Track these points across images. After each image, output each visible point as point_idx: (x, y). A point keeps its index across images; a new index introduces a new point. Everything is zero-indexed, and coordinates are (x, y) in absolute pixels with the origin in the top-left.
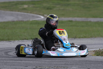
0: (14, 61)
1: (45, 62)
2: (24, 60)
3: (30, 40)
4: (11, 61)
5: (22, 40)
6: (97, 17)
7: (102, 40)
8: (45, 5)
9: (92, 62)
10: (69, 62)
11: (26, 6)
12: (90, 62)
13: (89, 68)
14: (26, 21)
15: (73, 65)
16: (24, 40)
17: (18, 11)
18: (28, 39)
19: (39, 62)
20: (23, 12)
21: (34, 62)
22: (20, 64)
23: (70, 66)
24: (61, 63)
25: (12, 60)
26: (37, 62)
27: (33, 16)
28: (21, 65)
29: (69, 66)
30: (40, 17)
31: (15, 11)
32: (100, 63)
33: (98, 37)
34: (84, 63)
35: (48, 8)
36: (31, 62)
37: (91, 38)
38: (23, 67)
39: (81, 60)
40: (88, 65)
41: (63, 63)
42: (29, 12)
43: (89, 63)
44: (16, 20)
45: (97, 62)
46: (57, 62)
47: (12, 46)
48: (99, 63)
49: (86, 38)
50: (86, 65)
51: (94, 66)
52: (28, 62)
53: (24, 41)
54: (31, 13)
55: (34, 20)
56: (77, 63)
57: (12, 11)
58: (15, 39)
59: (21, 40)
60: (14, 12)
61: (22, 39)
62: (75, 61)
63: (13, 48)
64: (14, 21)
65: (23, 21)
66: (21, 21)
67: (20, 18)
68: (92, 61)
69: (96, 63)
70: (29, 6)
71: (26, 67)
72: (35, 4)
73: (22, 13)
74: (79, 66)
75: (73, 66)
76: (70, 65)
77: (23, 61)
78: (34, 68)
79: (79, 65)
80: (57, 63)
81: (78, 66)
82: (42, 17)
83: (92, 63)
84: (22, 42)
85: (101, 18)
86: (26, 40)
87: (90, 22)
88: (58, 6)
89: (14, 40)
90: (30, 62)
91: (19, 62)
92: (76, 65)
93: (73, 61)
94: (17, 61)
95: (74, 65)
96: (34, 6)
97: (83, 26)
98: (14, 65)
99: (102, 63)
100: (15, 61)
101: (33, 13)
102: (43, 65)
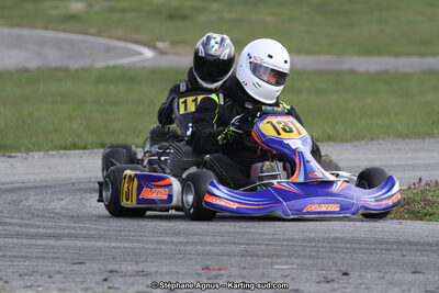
0: (25, 241)
1: (158, 243)
2: (70, 236)
3: (96, 151)
4: (15, 240)
5: (62, 152)
6: (379, 53)
7: (399, 149)
9: (358, 246)
10: (259, 244)
12: (348, 245)
13: (344, 270)
14: (77, 70)
15: (278, 256)
16: (68, 152)
17: (46, 28)
18: (85, 148)
19: (135, 245)
20: (64, 31)
21: (113, 245)
22: (51, 255)
23: (266, 260)
24: (228, 248)
25: (18, 235)
26: (126, 245)
27: (108, 49)
28: (56, 258)
29: (262, 260)
30: (140, 54)
31: (34, 27)
32: (395, 247)
33: (383, 139)
34: (324, 247)
35: (171, 17)
36: (99, 244)
37: (356, 143)
38: (66, 268)
39: (313, 235)
40: (342, 255)
41: (236, 249)
42: (92, 31)
43: (346, 248)
44: (33, 64)
45: (381, 243)
46: (211, 243)
47: (16, 178)
48: (389, 246)
49: (331, 143)
50: (331, 257)
51: (366, 261)
52: (87, 244)
53: (68, 157)
54: (99, 34)
55: (112, 63)
56: (296, 249)
57: (19, 25)
58: (30, 146)
59: (55, 148)
60: (25, 32)
61: (63, 145)
62: (287, 240)
63: (23, 183)
64: (26, 70)
65: (67, 70)
66: (58, 69)
67: (54, 58)
68: (359, 242)
69: (374, 249)
70: (90, 6)
71: (75, 267)
73: (62, 35)
74: (305, 261)
75: (279, 260)
76: (264, 256)
77: (66, 242)
78: (111, 272)
79: (304, 257)
80: (209, 248)
81: (298, 261)
82: (148, 53)
83: (360, 249)
84: (61, 157)
85: (397, 55)
86: (77, 151)
87: (352, 72)
89: (28, 150)
90: (92, 243)
91: (46, 246)
92: (290, 256)
93: (279, 240)
94: (39, 242)
95: (284, 256)
97: (319, 92)
98: (25, 258)
99: (399, 249)
100: (31, 242)
101: (110, 37)
102: (150, 259)
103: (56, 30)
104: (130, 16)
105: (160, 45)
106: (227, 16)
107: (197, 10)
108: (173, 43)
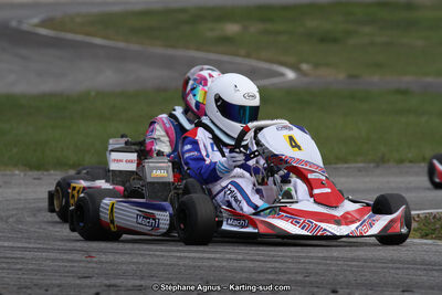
8: (313, 23)
11: (232, 28)
17: (198, 49)
30: (282, 75)
31: (188, 48)
35: (326, 39)
42: (243, 52)
54: (248, 56)
70: (246, 28)
72: (271, 20)
73: (213, 56)
82: (291, 75)
88: (367, 29)
96: (268, 26)
101: (258, 59)
103: (208, 51)
105: (305, 67)
108: (316, 65)
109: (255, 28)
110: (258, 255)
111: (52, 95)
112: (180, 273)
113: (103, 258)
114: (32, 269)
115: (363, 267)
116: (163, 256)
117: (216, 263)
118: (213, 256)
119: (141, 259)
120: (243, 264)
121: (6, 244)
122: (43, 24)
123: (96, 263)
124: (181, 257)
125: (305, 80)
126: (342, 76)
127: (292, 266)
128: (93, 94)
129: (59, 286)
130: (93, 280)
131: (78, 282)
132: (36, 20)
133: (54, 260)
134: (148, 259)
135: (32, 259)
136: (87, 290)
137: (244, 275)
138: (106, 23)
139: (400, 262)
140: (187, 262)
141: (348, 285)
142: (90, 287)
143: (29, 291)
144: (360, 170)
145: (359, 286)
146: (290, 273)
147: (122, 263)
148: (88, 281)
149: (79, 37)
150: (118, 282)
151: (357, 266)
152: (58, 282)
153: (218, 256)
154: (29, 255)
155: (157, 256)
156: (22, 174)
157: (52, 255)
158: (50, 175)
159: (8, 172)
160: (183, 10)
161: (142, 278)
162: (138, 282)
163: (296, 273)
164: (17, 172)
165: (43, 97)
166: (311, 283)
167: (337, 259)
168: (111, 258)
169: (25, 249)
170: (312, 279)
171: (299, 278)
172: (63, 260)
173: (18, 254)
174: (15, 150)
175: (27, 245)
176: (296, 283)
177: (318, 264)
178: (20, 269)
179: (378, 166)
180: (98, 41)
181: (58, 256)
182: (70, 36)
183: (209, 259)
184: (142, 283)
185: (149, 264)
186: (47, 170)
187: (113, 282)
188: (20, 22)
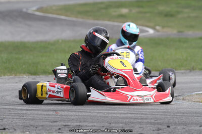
8: (162, 8)
11: (124, 11)
17: (109, 20)
20: (117, 22)
30: (147, 31)
31: (103, 20)
35: (168, 15)
57: (97, 19)
70: (131, 11)
72: (142, 7)
73: (116, 24)
82: (151, 31)
88: (186, 10)
96: (141, 10)
101: (137, 24)
103: (114, 21)
104: (148, 15)
105: (158, 28)
106: (192, 15)
107: (178, 12)
108: (163, 27)
109: (135, 10)
110: (134, 111)
111: (41, 42)
112: (98, 120)
113: (63, 113)
114: (30, 119)
115: (182, 116)
116: (90, 112)
117: (114, 115)
118: (113, 112)
119: (80, 114)
120: (127, 115)
121: (19, 108)
122: (38, 10)
123: (60, 115)
124: (98, 113)
125: (158, 33)
126: (175, 32)
127: (149, 116)
128: (60, 41)
129: (42, 126)
130: (58, 123)
131: (51, 124)
132: (35, 8)
133: (40, 115)
134: (84, 114)
135: (30, 114)
136: (54, 127)
137: (127, 120)
138: (67, 9)
139: (199, 113)
140: (101, 115)
141: (175, 124)
142: (56, 126)
143: (28, 128)
144: (182, 73)
145: (179, 124)
146: (148, 119)
147: (71, 116)
148: (55, 124)
149: (54, 16)
150: (69, 124)
151: (180, 116)
152: (41, 124)
153: (116, 112)
154: (29, 112)
155: (88, 112)
156: (27, 77)
157: (40, 112)
158: (40, 77)
159: (21, 76)
160: (102, 3)
161: (80, 122)
162: (78, 124)
163: (151, 119)
164: (25, 76)
165: (37, 43)
166: (158, 123)
167: (170, 112)
168: (66, 113)
169: (27, 110)
170: (159, 121)
171: (153, 121)
172: (44, 115)
173: (24, 112)
174: (24, 66)
175: (28, 108)
176: (151, 123)
177: (162, 115)
178: (25, 119)
179: (191, 71)
180: (63, 17)
181: (42, 113)
182: (50, 15)
183: (111, 113)
184: (80, 124)
185: (84, 116)
186: (38, 75)
187: (67, 124)
188: (27, 9)
